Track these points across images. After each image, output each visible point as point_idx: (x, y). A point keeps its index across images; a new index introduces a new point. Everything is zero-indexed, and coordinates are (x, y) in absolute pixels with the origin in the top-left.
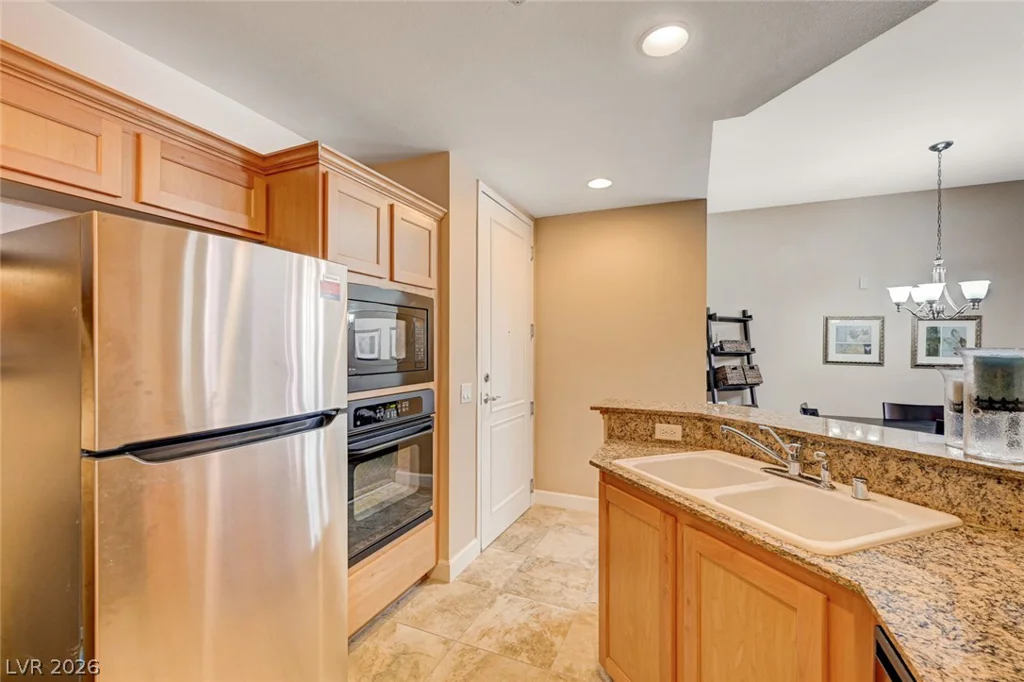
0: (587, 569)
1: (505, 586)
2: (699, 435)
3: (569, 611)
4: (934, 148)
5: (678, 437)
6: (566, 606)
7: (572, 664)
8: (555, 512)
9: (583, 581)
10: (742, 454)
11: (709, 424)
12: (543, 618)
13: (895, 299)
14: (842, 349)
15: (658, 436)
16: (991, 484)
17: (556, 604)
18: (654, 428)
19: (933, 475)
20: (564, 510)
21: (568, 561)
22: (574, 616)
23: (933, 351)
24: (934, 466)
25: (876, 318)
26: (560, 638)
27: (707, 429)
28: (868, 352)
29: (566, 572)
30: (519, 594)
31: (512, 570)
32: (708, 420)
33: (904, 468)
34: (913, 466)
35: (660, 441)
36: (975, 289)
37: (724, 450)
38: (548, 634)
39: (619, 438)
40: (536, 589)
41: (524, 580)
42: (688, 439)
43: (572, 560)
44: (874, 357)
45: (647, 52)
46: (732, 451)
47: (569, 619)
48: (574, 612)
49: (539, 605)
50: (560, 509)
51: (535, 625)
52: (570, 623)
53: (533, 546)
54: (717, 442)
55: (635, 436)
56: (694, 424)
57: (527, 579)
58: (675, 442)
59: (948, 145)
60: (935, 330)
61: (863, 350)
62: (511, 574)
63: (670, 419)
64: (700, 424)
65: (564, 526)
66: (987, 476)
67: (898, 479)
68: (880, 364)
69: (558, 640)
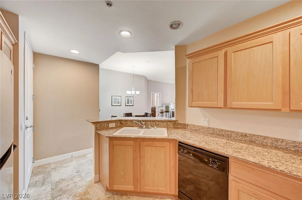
0: (78, 175)
1: (52, 197)
2: (119, 124)
3: (84, 188)
4: (132, 67)
5: (115, 126)
6: (82, 187)
7: (98, 198)
8: (47, 166)
9: (80, 178)
10: (130, 126)
11: (121, 122)
12: (77, 195)
13: (128, 93)
14: (115, 103)
15: (110, 127)
16: (169, 123)
17: (78, 189)
18: (109, 125)
19: (162, 123)
20: (50, 163)
21: (69, 176)
22: (86, 187)
23: (128, 103)
24: (162, 122)
25: (120, 96)
26: (88, 195)
27: (121, 123)
28: (119, 103)
29: (72, 180)
30: (61, 195)
31: (49, 191)
32: (121, 121)
33: (159, 123)
34: (160, 122)
35: (110, 128)
36: (138, 93)
37: (125, 127)
38: (84, 197)
39: (99, 130)
40: (66, 190)
41: (58, 191)
42: (117, 126)
43: (70, 175)
44: (120, 104)
45: (121, 35)
46: (128, 126)
47: (86, 189)
48: (85, 187)
49: (73, 193)
50: (48, 164)
51: (77, 198)
52: (87, 190)
53: (49, 180)
54: (123, 125)
55: (104, 128)
56: (118, 122)
57: (59, 189)
58: (114, 127)
59: (134, 67)
60: (128, 99)
61: (118, 103)
62: (50, 192)
63: (113, 122)
64: (119, 122)
65: (56, 168)
66: (168, 121)
67: (158, 125)
68: (121, 106)
69: (88, 196)
